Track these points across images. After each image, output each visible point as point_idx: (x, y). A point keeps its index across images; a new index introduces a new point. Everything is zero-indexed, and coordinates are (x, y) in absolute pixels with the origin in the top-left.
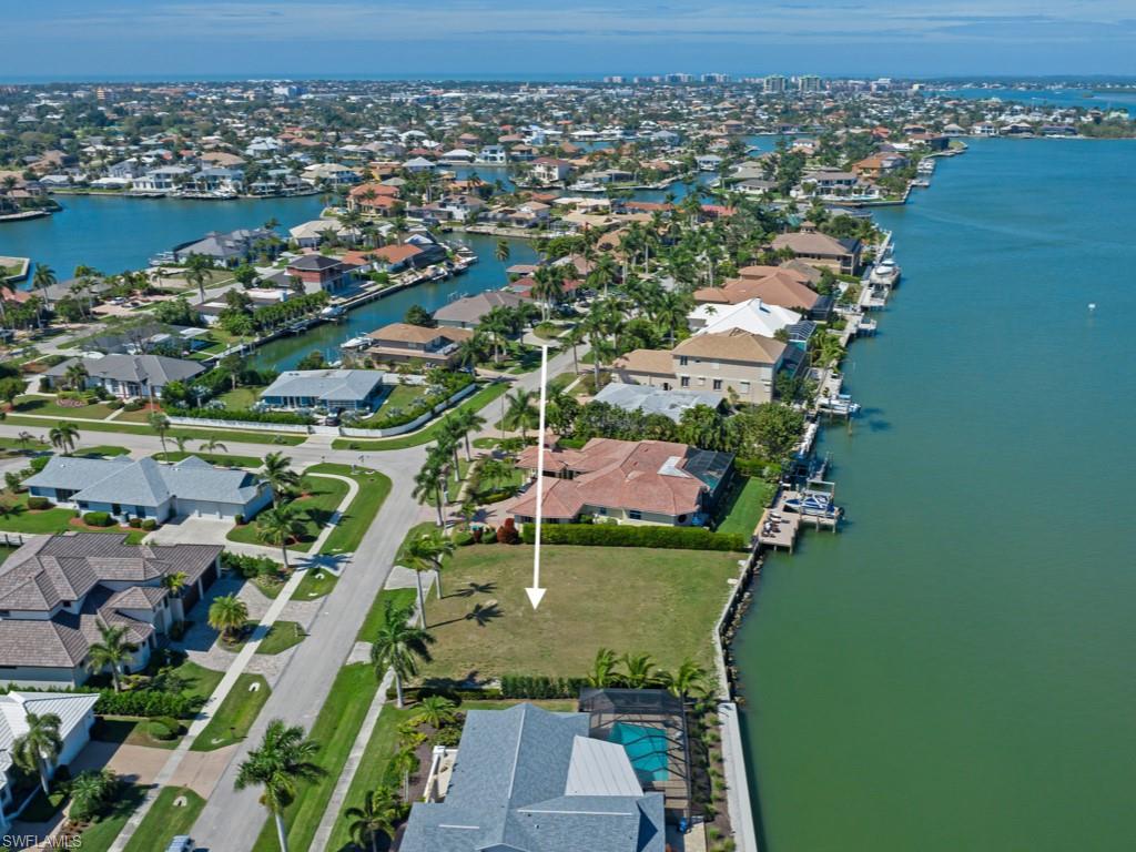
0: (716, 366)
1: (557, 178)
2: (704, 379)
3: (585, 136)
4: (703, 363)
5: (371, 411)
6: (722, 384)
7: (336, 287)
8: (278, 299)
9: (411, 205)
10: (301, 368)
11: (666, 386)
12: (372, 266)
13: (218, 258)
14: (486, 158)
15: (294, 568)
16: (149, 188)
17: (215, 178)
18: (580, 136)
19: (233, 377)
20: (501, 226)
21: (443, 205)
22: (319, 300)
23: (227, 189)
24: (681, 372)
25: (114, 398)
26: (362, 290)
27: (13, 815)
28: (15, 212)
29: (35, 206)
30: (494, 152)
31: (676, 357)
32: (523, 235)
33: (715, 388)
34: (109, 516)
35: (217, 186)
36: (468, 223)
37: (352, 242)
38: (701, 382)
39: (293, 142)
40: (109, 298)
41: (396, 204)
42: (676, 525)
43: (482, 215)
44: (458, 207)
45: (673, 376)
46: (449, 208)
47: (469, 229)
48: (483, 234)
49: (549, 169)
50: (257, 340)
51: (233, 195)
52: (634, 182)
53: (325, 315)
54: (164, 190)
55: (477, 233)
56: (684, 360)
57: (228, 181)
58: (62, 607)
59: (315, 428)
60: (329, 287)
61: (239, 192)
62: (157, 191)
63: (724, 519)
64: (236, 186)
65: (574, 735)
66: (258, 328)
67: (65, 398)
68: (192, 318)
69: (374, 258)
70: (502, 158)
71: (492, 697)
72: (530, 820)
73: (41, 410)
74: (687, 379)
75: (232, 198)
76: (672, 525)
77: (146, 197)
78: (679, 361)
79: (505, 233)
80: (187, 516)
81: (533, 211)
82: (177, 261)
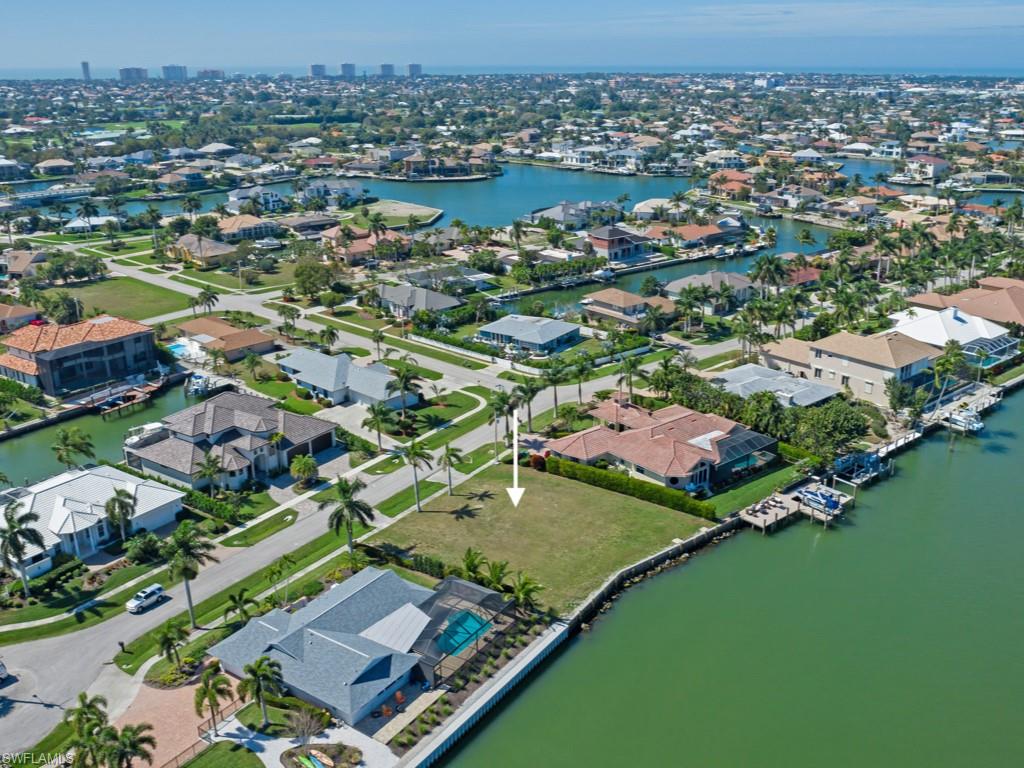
0: (845, 363)
1: (931, 176)
2: (834, 373)
3: (1013, 136)
4: (834, 359)
5: (549, 354)
6: (822, 373)
7: (623, 256)
8: (564, 259)
9: (755, 191)
10: (524, 313)
11: (802, 375)
12: (670, 241)
13: (558, 222)
14: (883, 152)
15: (384, 451)
16: (574, 162)
17: (624, 157)
18: (1007, 135)
19: (478, 313)
20: (825, 216)
21: (781, 194)
22: (600, 263)
23: (631, 166)
24: (816, 363)
25: (393, 317)
26: (648, 259)
27: (102, 547)
28: (467, 175)
29: (483, 171)
30: (891, 147)
31: (812, 349)
32: (841, 226)
33: (816, 375)
34: (309, 393)
35: (624, 164)
36: (796, 211)
37: (675, 219)
38: (831, 376)
39: (722, 129)
40: (461, 244)
41: (743, 189)
42: (668, 486)
43: (811, 205)
44: (793, 196)
45: (808, 366)
46: (785, 197)
47: (796, 217)
48: (806, 222)
49: (922, 166)
50: (531, 288)
51: (632, 172)
52: (1010, 184)
53: (596, 276)
54: (585, 165)
55: (801, 221)
56: (819, 353)
57: (633, 160)
58: (205, 437)
59: (497, 360)
60: (616, 254)
61: (638, 170)
62: (580, 165)
63: (726, 491)
64: (637, 165)
65: (408, 602)
66: (536, 280)
67: (366, 311)
68: (495, 266)
69: (672, 234)
70: (897, 153)
71: (406, 567)
72: (311, 637)
73: (348, 317)
74: (820, 370)
75: (630, 175)
76: (663, 485)
77: (569, 169)
78: (814, 353)
79: (826, 223)
80: (355, 403)
81: (858, 205)
82: (533, 221)
